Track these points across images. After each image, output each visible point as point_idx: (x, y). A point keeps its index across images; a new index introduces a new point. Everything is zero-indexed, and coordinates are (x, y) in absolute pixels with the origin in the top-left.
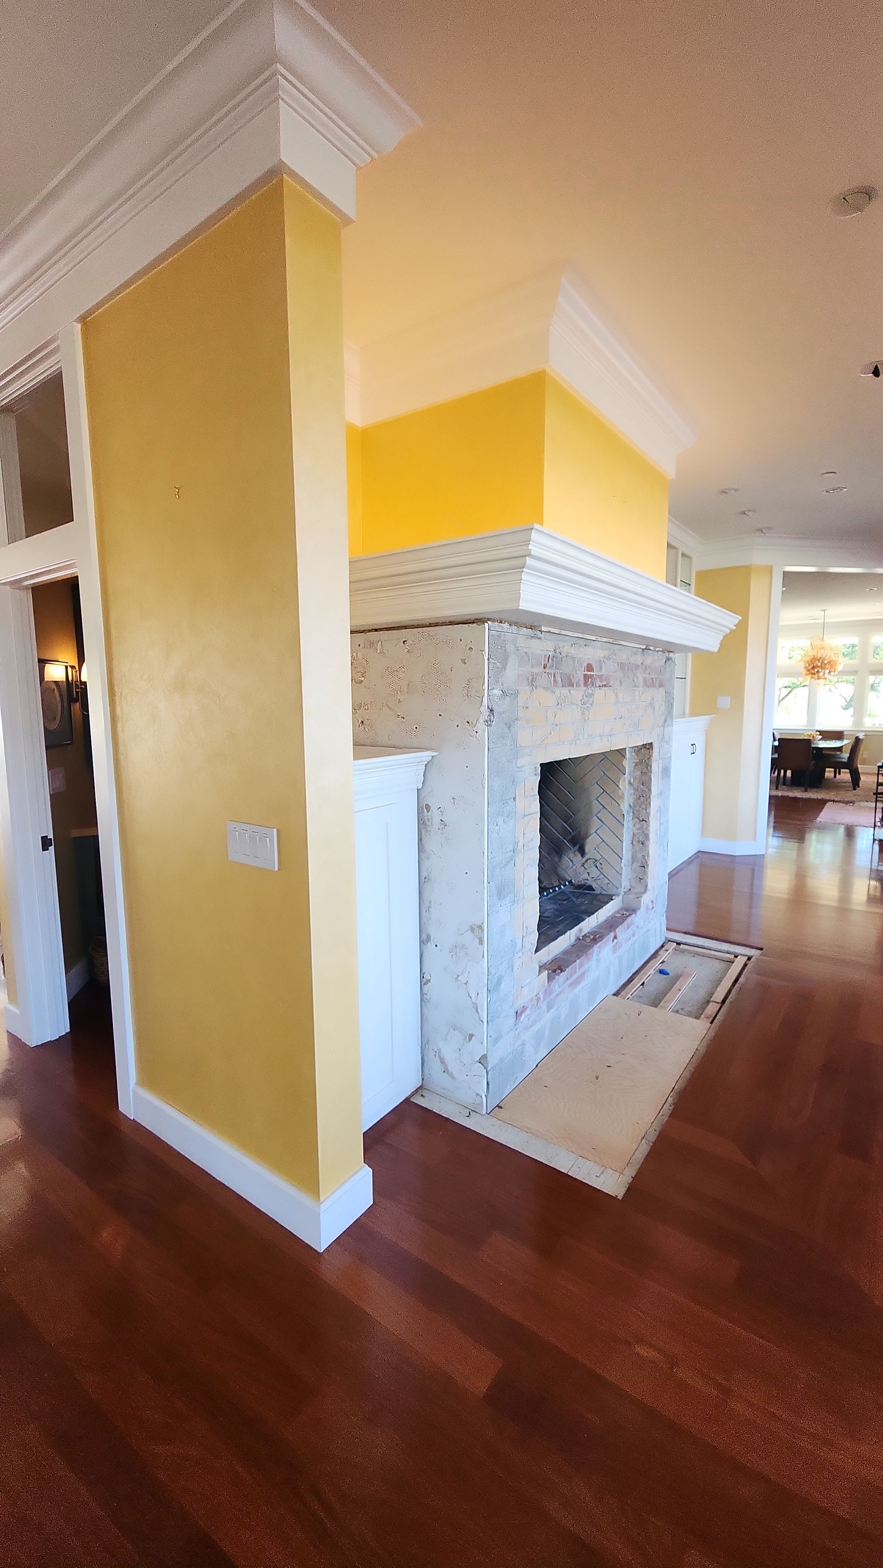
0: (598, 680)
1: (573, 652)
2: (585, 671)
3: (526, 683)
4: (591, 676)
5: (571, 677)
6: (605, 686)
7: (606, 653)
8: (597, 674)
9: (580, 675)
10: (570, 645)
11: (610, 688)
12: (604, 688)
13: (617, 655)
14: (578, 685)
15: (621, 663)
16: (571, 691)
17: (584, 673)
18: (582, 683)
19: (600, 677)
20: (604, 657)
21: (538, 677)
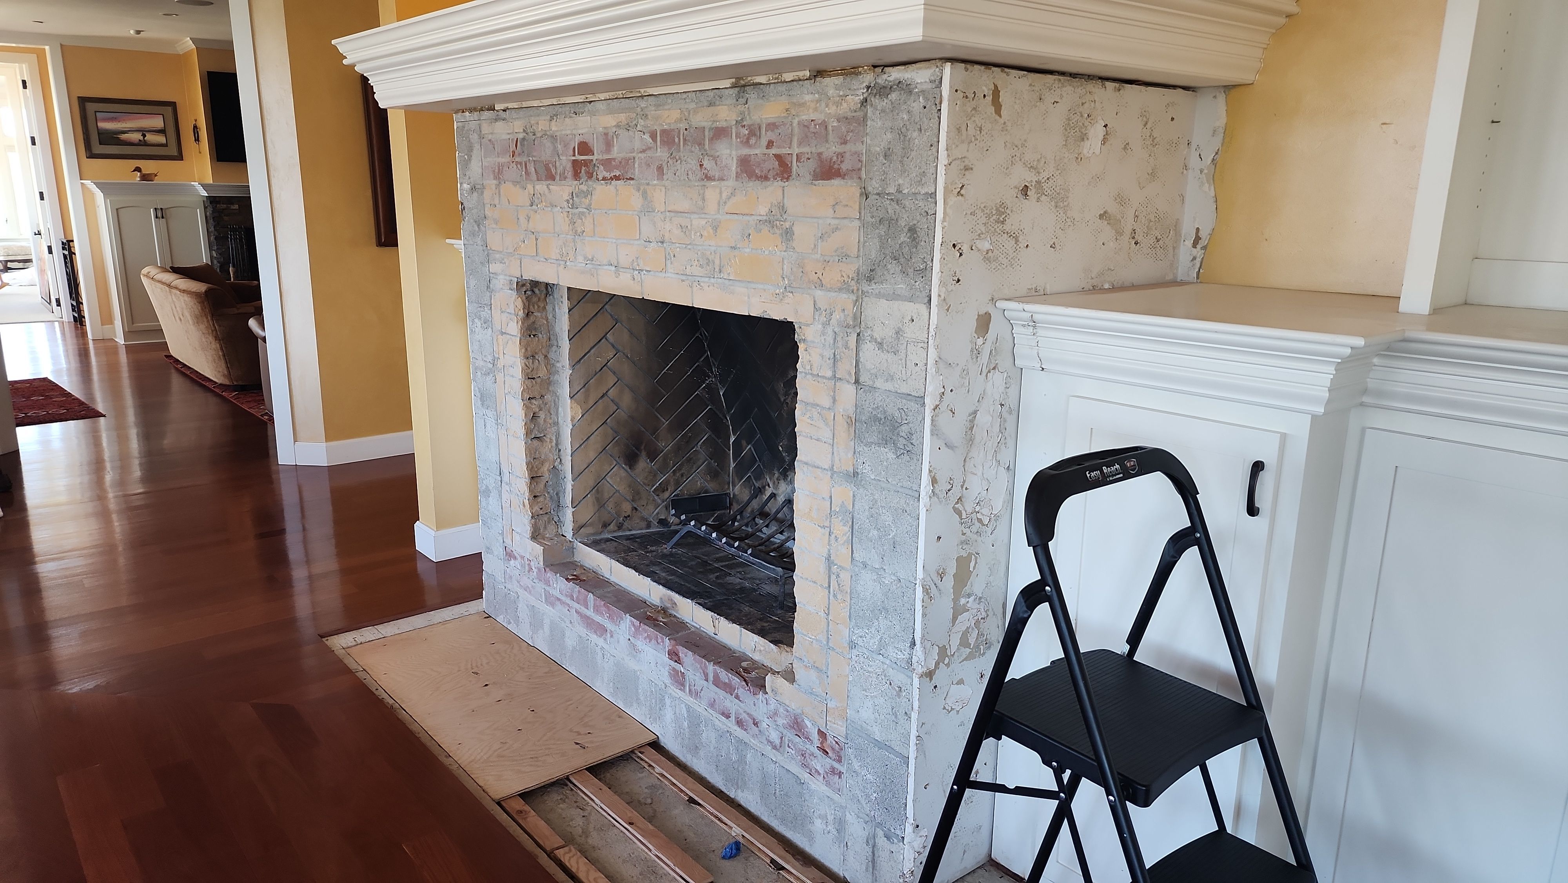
0: (602, 167)
1: (554, 129)
2: (574, 155)
3: (492, 176)
4: (586, 163)
5: (551, 165)
6: (617, 178)
7: (622, 117)
8: (600, 157)
9: (565, 162)
10: (548, 118)
11: (632, 182)
12: (614, 182)
13: (649, 117)
14: (564, 178)
15: (664, 132)
16: (551, 187)
17: (574, 158)
18: (570, 174)
19: (607, 163)
20: (618, 126)
21: (506, 168)
